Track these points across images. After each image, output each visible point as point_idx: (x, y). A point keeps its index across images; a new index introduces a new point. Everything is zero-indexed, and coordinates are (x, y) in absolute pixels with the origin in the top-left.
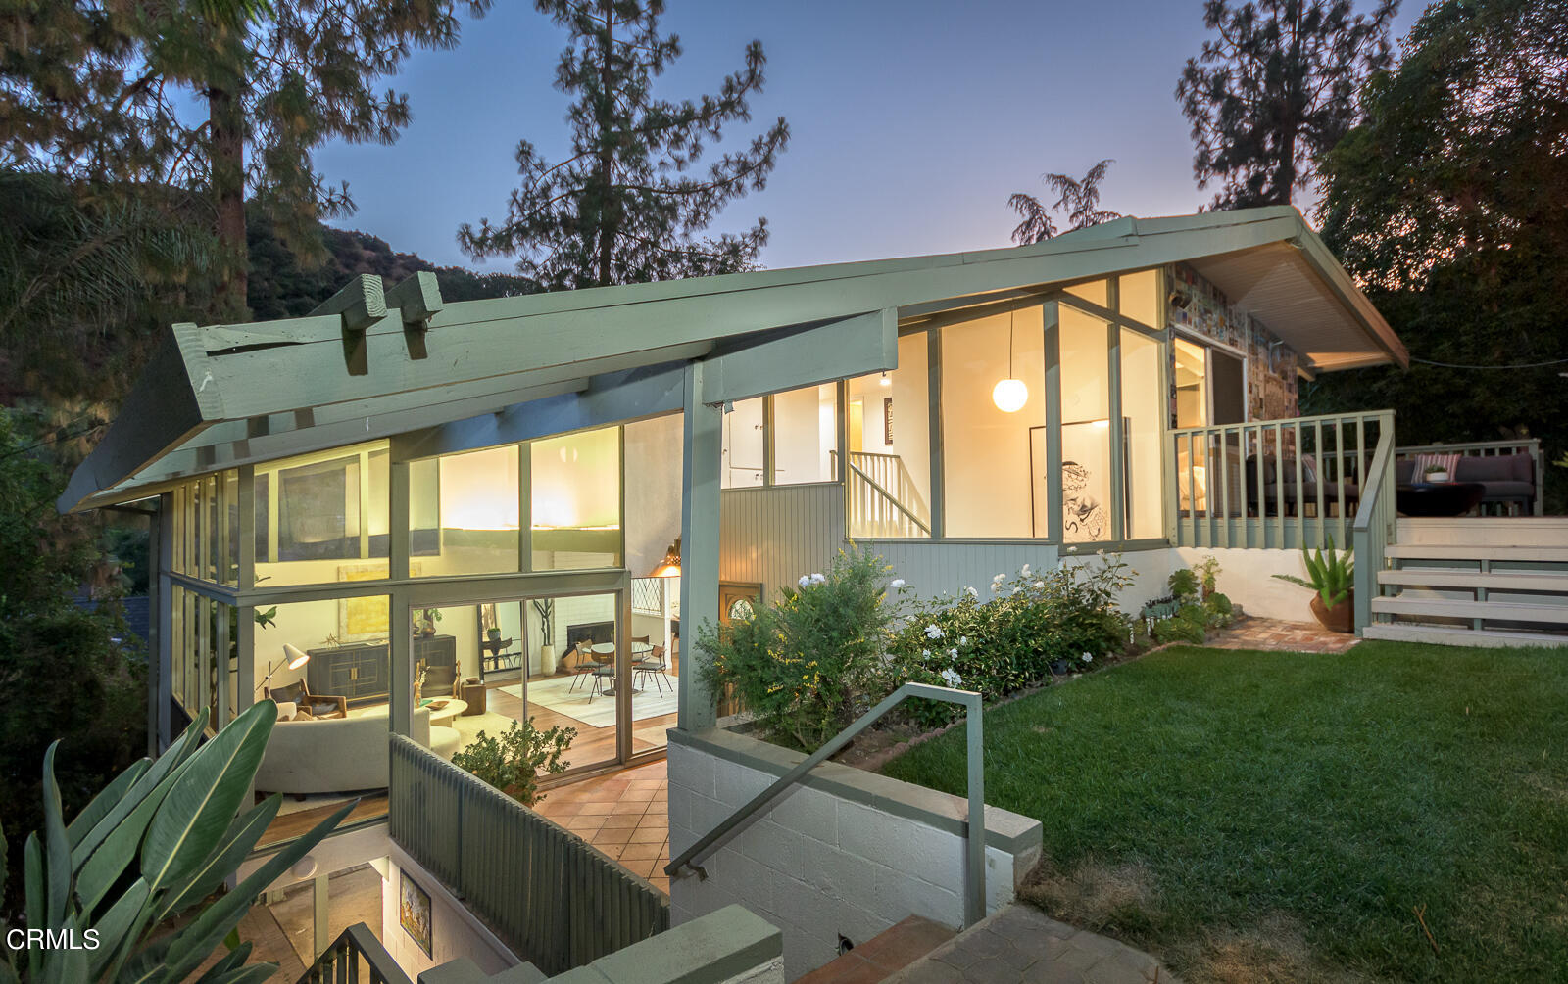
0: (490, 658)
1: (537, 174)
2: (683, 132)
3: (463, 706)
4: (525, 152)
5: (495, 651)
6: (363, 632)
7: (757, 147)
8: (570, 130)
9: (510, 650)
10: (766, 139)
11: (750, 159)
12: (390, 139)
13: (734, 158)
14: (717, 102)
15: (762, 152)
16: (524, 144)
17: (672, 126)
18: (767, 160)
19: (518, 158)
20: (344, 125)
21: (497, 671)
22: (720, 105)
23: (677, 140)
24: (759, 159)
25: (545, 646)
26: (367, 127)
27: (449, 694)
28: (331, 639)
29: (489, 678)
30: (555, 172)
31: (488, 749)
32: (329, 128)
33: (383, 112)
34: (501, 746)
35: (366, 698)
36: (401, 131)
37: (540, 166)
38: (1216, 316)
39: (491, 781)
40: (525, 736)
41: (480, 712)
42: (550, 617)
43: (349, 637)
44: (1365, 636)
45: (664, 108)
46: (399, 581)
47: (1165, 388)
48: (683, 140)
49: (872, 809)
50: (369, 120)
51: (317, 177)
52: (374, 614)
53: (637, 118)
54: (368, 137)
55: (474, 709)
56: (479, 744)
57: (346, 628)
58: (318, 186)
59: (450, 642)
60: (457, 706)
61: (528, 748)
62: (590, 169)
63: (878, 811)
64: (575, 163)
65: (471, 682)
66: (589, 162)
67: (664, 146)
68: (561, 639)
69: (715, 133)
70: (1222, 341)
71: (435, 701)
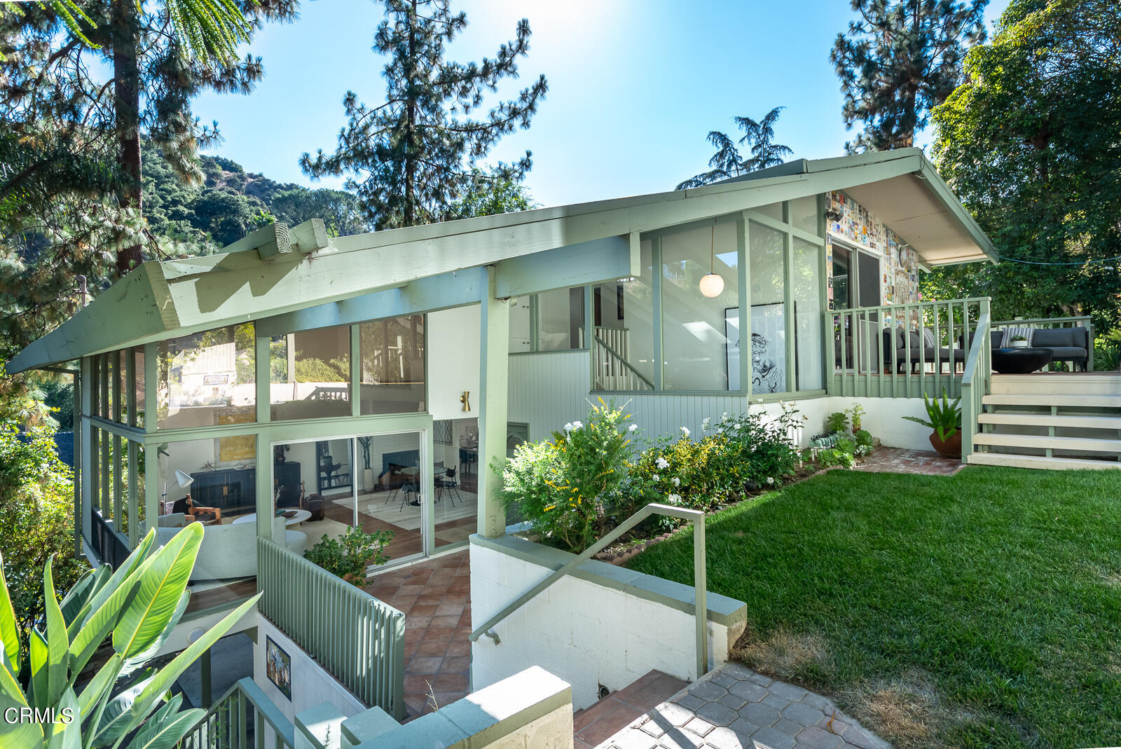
0: (325, 478)
1: (359, 116)
2: (469, 85)
3: (308, 514)
4: (350, 100)
5: (329, 473)
6: (232, 459)
7: (524, 97)
8: (384, 83)
9: (340, 472)
10: (531, 91)
11: (518, 106)
12: (249, 90)
13: (506, 105)
14: (494, 63)
15: (527, 100)
16: (349, 94)
17: (461, 80)
18: (531, 107)
19: (345, 103)
20: (215, 81)
21: (330, 487)
22: (497, 65)
23: (464, 92)
24: (525, 105)
25: (366, 468)
26: (232, 82)
27: (297, 506)
28: (208, 465)
29: (324, 493)
30: (372, 114)
31: (329, 547)
32: (203, 82)
33: (244, 70)
34: (339, 545)
35: (236, 509)
36: (256, 84)
37: (361, 110)
38: (860, 227)
39: (334, 571)
40: (357, 538)
41: (321, 519)
42: (370, 448)
43: (222, 464)
44: (969, 462)
45: (454, 68)
46: (264, 425)
47: (824, 280)
48: (468, 91)
49: (624, 593)
50: (234, 76)
51: (195, 119)
52: (239, 447)
53: (434, 75)
54: (232, 89)
55: (317, 517)
56: (323, 544)
57: (219, 457)
58: (196, 125)
59: (296, 467)
60: (304, 515)
61: (360, 547)
62: (398, 112)
63: (628, 595)
64: (388, 108)
65: (313, 497)
66: (398, 107)
67: (454, 96)
68: (377, 464)
69: (493, 86)
70: (865, 245)
71: (287, 511)
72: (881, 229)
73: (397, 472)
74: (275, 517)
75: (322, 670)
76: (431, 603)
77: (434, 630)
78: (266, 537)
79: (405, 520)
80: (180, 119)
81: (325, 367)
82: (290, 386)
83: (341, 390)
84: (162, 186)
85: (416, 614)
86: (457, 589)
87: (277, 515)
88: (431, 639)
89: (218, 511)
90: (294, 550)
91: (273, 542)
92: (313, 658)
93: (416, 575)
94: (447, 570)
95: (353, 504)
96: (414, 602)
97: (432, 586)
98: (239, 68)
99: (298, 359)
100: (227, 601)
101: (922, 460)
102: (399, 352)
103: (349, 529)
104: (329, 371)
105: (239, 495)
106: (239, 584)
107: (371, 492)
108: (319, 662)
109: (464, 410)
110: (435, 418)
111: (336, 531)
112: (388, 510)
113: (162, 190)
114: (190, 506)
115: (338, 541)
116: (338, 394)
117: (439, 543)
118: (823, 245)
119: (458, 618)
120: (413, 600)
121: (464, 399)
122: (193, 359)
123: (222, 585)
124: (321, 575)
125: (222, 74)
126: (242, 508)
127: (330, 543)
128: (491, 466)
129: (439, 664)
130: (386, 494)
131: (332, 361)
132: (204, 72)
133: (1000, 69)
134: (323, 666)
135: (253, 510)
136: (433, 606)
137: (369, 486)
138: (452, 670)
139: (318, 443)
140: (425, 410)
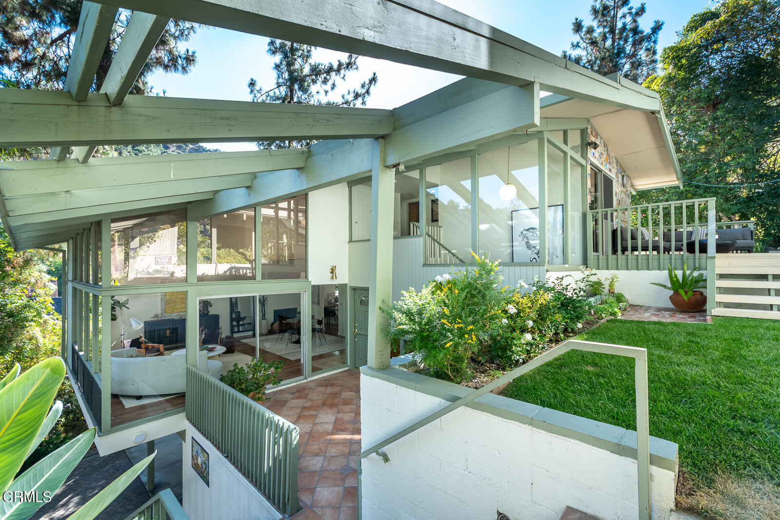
0: (235, 326)
1: (258, 95)
2: (328, 77)
3: (224, 349)
4: (252, 84)
5: (238, 322)
6: (173, 312)
7: (363, 86)
8: (274, 74)
9: (245, 322)
10: (367, 82)
11: (359, 92)
12: (187, 72)
13: (352, 91)
14: (344, 63)
15: (365, 88)
16: (252, 80)
17: (323, 74)
18: (368, 92)
19: (249, 86)
20: (164, 64)
21: (239, 332)
22: (346, 64)
23: (325, 82)
24: (364, 91)
25: (263, 319)
26: (175, 66)
27: (217, 343)
28: (157, 316)
29: (235, 335)
30: (267, 94)
31: (239, 373)
32: (156, 65)
33: (184, 59)
34: (246, 371)
35: (174, 345)
36: (192, 68)
37: (259, 91)
38: (604, 157)
39: (242, 391)
40: (259, 366)
41: (233, 352)
42: (266, 306)
43: (166, 315)
44: (713, 314)
45: (319, 65)
46: (192, 285)
47: (585, 190)
48: (328, 81)
49: (529, 427)
50: (176, 62)
51: (150, 87)
52: (178, 304)
53: (307, 70)
54: (175, 70)
55: (230, 350)
56: (234, 370)
57: (164, 310)
58: (151, 91)
59: (216, 317)
60: (220, 349)
61: (260, 372)
62: (283, 93)
63: (535, 429)
64: (277, 91)
65: (227, 337)
66: (283, 90)
67: (319, 83)
68: (270, 317)
69: (343, 78)
70: (606, 169)
71: (210, 346)
72: (615, 161)
73: (283, 322)
74: (200, 350)
75: (232, 467)
76: (312, 413)
77: (316, 434)
78: (193, 366)
79: (290, 353)
80: (141, 85)
81: (236, 254)
82: (213, 265)
83: (247, 268)
84: (136, 148)
85: (301, 421)
86: (329, 402)
87: (201, 349)
88: (313, 441)
89: (161, 347)
90: (213, 375)
91: (198, 369)
92: (225, 457)
93: (299, 391)
94: (321, 389)
95: (255, 342)
96: (299, 412)
97: (312, 400)
98: (180, 57)
99: (218, 249)
100: (166, 411)
101: (667, 314)
102: (285, 244)
103: (253, 360)
104: (239, 257)
105: (177, 336)
106: (173, 398)
107: (266, 335)
108: (230, 461)
109: (332, 278)
110: (312, 284)
111: (243, 361)
112: (279, 346)
113: (136, 150)
114: (142, 343)
115: (245, 368)
116: (245, 271)
117: (315, 370)
118: (585, 165)
119: (332, 424)
120: (299, 411)
121: (333, 271)
122: (148, 247)
123: (162, 399)
124: (233, 394)
125: (169, 60)
126: (179, 345)
127: (240, 370)
128: (380, 308)
129: (321, 462)
130: (276, 336)
131: (241, 250)
132: (157, 59)
133: (684, 61)
134: (234, 464)
135: (184, 347)
136: (313, 415)
137: (265, 331)
138: (332, 467)
139: (231, 299)
140: (306, 277)
